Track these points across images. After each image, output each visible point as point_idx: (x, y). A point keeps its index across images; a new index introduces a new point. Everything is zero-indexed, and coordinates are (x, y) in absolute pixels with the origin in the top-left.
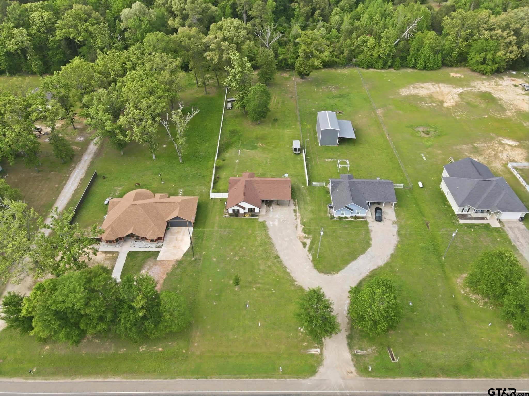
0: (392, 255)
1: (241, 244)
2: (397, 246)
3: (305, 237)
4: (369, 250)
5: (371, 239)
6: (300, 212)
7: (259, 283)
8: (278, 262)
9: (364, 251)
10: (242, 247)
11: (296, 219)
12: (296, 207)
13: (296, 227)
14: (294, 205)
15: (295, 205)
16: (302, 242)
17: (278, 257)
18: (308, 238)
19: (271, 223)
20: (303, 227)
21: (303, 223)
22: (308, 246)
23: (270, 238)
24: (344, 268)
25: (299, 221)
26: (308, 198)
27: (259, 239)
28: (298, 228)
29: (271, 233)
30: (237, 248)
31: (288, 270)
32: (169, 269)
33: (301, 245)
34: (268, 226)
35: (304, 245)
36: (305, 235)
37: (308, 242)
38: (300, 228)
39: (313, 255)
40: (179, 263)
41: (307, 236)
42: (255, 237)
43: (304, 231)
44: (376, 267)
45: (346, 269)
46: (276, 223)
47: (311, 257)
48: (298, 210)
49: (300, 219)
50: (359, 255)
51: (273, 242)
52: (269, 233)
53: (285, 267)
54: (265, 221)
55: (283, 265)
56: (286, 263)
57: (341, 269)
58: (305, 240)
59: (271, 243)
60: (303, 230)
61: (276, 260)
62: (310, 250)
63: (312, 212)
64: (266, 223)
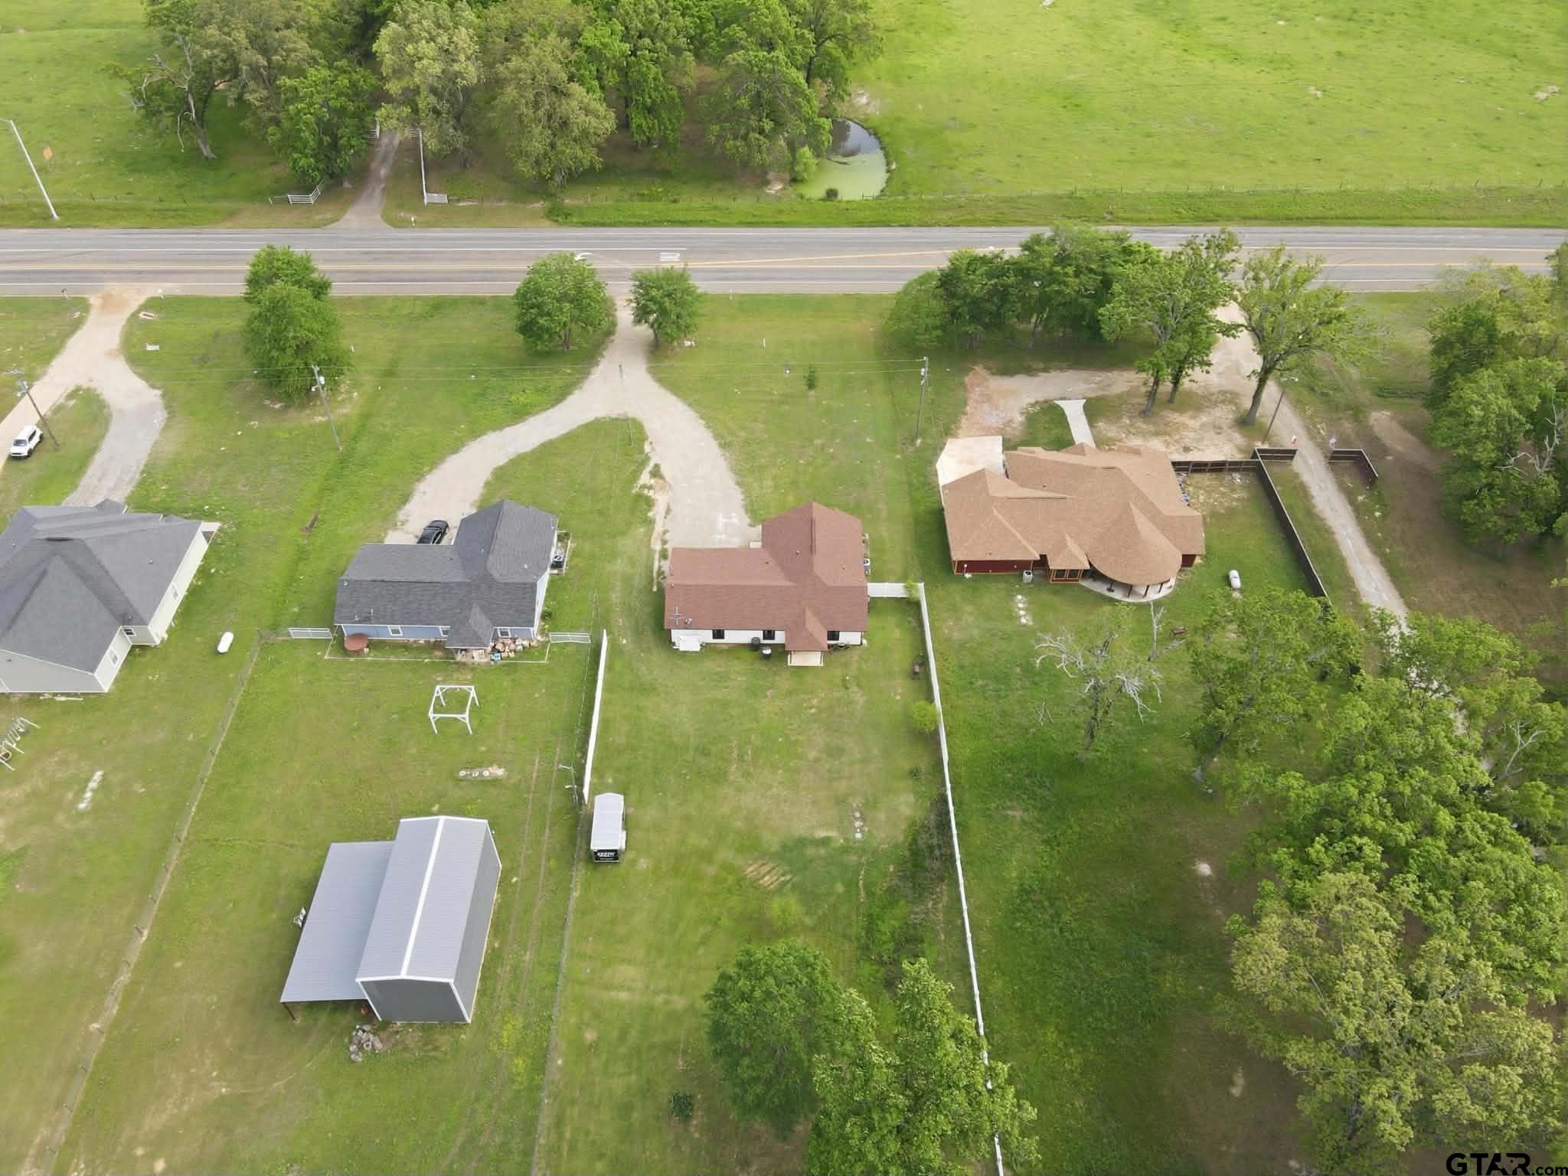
0: (455, 451)
1: (810, 469)
2: (430, 471)
3: (650, 488)
4: (502, 461)
5: (487, 484)
6: (651, 553)
7: (766, 401)
8: (723, 437)
9: (517, 461)
10: (808, 464)
11: (665, 532)
12: (660, 567)
13: (668, 511)
14: (663, 573)
15: (660, 573)
16: (662, 477)
17: (724, 446)
18: (644, 486)
19: (735, 520)
20: (650, 514)
21: (650, 523)
22: (650, 467)
23: (738, 484)
24: (579, 427)
25: (659, 527)
26: (615, 597)
27: (770, 483)
28: (665, 508)
29: (737, 496)
30: (819, 461)
31: (703, 422)
32: (964, 421)
33: (665, 470)
34: (743, 512)
35: (656, 473)
36: (651, 493)
37: (645, 478)
38: (657, 513)
39: (642, 451)
40: (949, 432)
41: (646, 491)
42: (776, 487)
43: (650, 503)
44: (507, 429)
45: (575, 426)
46: (721, 521)
47: (647, 448)
48: (657, 556)
49: (655, 535)
50: (533, 451)
51: (732, 475)
52: (742, 497)
53: (709, 427)
54: (751, 525)
55: (713, 432)
56: (707, 435)
57: (587, 426)
58: (652, 481)
59: (736, 474)
60: (653, 505)
61: (729, 439)
62: (648, 459)
63: (614, 555)
64: (748, 521)
